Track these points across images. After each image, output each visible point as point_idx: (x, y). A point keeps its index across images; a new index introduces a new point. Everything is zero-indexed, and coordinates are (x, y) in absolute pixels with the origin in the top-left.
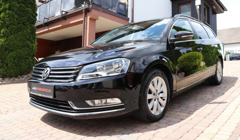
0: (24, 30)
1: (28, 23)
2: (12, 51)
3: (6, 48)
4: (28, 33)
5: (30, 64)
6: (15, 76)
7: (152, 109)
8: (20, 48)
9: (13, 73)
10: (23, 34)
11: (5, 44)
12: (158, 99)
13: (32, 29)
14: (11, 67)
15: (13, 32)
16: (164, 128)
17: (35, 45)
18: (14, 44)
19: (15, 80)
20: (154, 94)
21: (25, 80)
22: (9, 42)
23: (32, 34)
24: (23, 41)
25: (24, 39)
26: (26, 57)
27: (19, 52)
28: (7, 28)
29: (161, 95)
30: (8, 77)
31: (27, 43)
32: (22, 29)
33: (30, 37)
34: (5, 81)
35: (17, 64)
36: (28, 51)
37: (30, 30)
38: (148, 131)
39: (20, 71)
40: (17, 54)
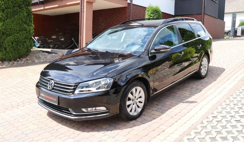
0: (20, 13)
1: (23, 6)
2: (10, 35)
3: (3, 32)
4: (24, 17)
5: (28, 47)
6: (13, 60)
7: (131, 111)
8: (17, 32)
9: (12, 57)
10: (20, 18)
11: (2, 28)
12: (136, 103)
13: (28, 11)
14: (9, 50)
15: (9, 15)
16: (138, 126)
17: (32, 27)
18: (11, 28)
19: (14, 64)
20: (133, 100)
21: (24, 63)
22: (6, 27)
23: (28, 17)
24: (20, 25)
25: (21, 23)
26: (24, 40)
27: (16, 36)
28: (2, 12)
29: (139, 100)
30: (7, 61)
31: (24, 26)
32: (18, 12)
33: (26, 20)
34: (5, 64)
35: (16, 48)
36: (26, 35)
37: (27, 12)
38: (126, 129)
39: (19, 54)
40: (15, 38)
